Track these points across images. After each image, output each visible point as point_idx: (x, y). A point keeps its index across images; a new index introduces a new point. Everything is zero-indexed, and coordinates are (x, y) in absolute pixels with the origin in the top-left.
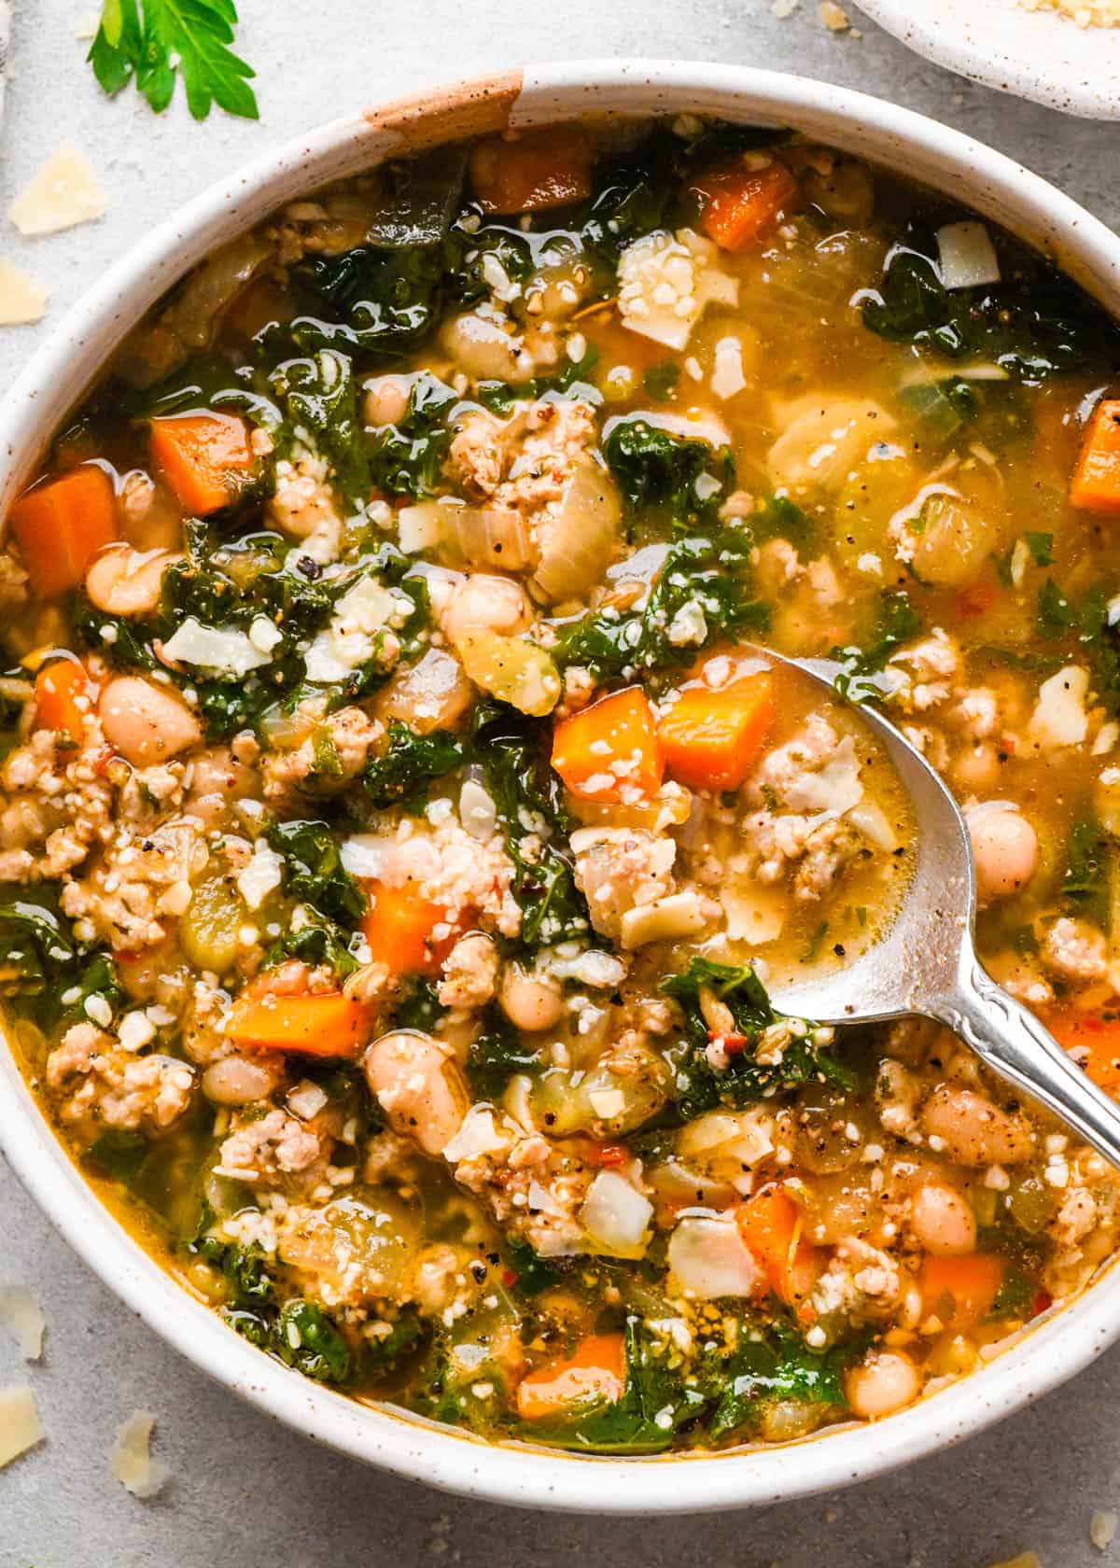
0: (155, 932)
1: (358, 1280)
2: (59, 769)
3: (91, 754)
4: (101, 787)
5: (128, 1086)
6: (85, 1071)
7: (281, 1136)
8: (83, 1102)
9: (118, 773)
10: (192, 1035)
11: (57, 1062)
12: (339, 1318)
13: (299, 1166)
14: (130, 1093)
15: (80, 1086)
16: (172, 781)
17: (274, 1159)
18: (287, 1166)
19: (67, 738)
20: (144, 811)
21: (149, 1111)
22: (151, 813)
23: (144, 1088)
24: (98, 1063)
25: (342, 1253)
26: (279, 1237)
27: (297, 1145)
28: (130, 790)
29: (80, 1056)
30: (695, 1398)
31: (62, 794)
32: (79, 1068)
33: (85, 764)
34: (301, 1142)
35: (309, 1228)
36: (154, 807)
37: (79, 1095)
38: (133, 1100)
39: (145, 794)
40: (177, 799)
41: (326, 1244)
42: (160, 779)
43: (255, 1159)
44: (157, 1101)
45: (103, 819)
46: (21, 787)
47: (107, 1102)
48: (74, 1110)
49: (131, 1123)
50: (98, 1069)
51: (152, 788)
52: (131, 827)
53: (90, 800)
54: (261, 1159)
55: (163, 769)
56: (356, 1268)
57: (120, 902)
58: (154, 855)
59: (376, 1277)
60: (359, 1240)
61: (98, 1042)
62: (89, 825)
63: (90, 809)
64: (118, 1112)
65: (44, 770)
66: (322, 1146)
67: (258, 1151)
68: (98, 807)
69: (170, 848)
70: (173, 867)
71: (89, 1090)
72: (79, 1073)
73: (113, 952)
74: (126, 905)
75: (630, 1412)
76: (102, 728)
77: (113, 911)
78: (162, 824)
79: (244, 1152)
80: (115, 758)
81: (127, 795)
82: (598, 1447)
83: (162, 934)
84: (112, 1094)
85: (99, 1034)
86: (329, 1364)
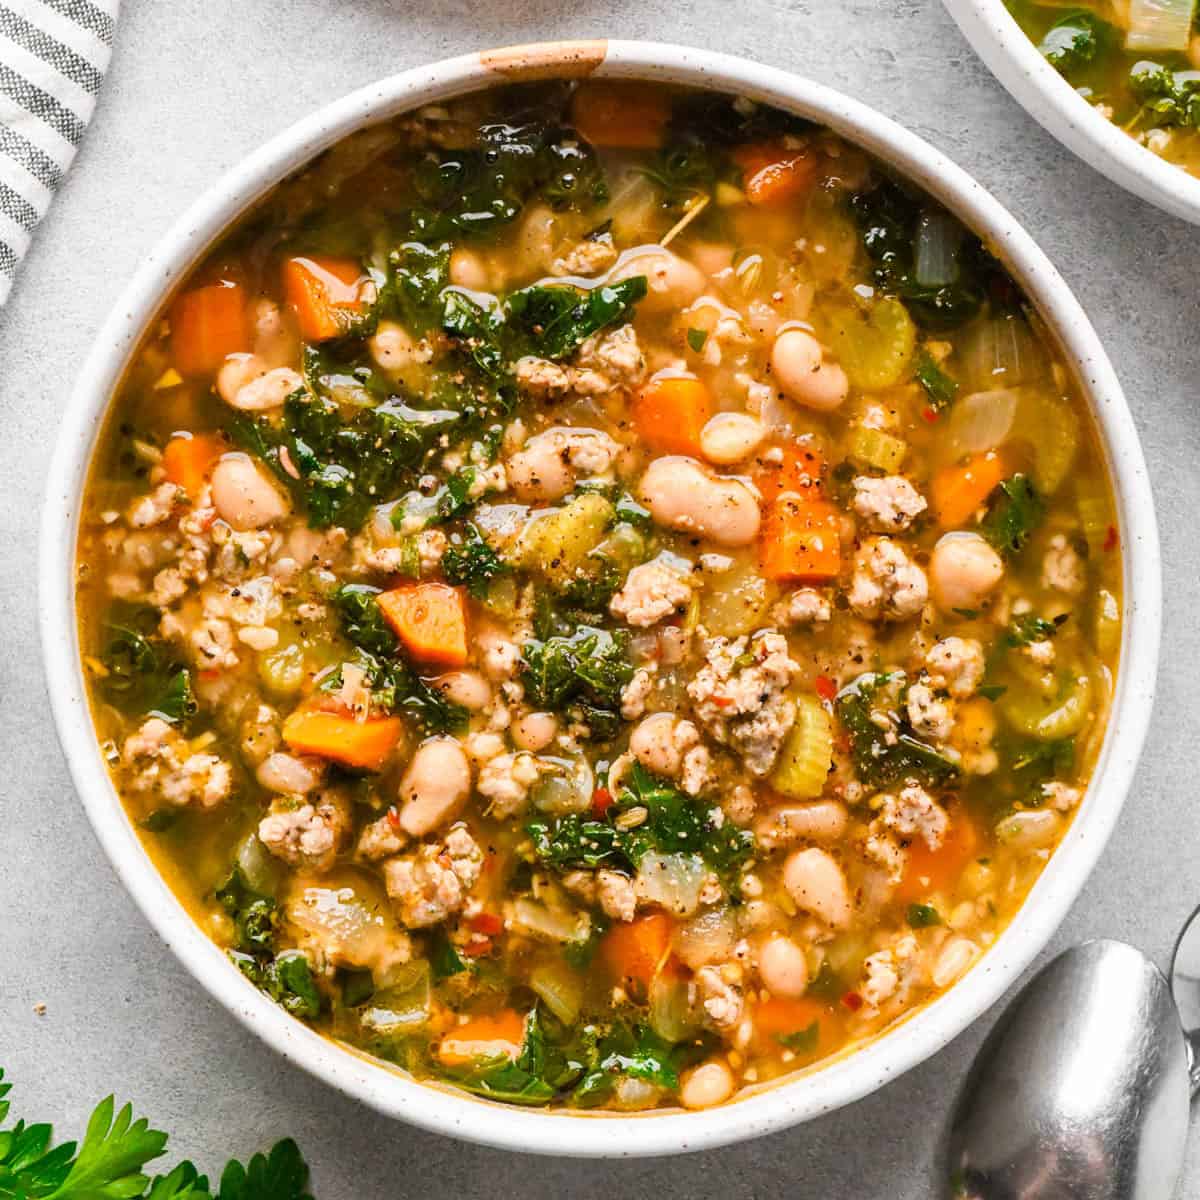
0: (231, 659)
3: (201, 513)
4: (204, 540)
5: (184, 772)
6: (154, 755)
7: (310, 826)
8: (148, 778)
9: (220, 536)
10: (251, 739)
11: (133, 745)
12: (320, 970)
13: (316, 851)
14: (185, 777)
15: (148, 766)
16: (260, 546)
17: (297, 841)
18: (306, 849)
19: (184, 496)
20: (237, 566)
21: (198, 793)
22: (241, 568)
23: (196, 776)
24: (165, 751)
27: (318, 836)
28: (229, 548)
29: (152, 744)
30: (574, 1065)
32: (150, 752)
33: (194, 521)
34: (322, 834)
36: (245, 564)
37: (146, 773)
38: (186, 784)
39: (240, 556)
40: (263, 560)
42: (252, 543)
43: (284, 838)
44: (206, 787)
45: (201, 565)
46: (142, 525)
47: (167, 782)
48: (141, 784)
49: (183, 800)
50: (165, 756)
51: (245, 550)
52: (224, 576)
53: (193, 549)
54: (288, 839)
55: (259, 535)
57: (207, 634)
58: (240, 600)
61: (167, 735)
62: (190, 567)
63: (192, 556)
64: (176, 791)
66: (335, 839)
67: (288, 833)
68: (199, 555)
69: (252, 597)
70: (253, 612)
71: (154, 770)
72: (149, 756)
73: (193, 670)
74: (212, 635)
75: (524, 1070)
76: (211, 494)
77: (199, 638)
78: (249, 579)
79: (276, 833)
80: (219, 521)
81: (224, 552)
82: (496, 1094)
83: (236, 661)
84: (172, 776)
85: (169, 729)
86: (306, 1004)
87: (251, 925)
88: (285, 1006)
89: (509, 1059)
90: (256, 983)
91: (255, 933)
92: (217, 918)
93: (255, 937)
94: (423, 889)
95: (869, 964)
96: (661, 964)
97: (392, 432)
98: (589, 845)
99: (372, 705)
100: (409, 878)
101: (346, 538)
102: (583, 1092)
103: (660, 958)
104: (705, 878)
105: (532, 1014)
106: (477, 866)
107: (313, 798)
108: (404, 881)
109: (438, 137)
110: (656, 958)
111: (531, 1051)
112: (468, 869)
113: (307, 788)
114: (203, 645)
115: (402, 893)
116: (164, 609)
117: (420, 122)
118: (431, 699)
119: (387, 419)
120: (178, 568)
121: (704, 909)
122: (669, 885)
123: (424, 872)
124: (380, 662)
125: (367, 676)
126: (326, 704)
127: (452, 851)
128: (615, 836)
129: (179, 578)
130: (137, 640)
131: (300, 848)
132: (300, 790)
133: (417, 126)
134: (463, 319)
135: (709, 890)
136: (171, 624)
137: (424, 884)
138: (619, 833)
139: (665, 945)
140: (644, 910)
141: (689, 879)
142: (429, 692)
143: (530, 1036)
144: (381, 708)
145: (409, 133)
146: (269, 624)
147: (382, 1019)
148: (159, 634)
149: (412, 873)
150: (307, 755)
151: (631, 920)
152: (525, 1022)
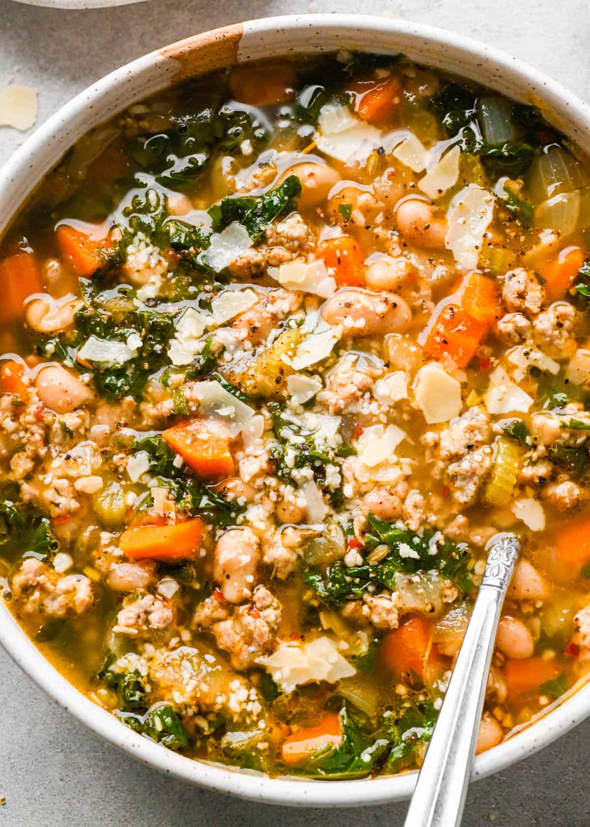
0: (74, 504)
1: (194, 690)
2: (15, 417)
3: (32, 409)
4: (39, 426)
5: (58, 592)
6: (34, 584)
7: (152, 608)
8: (34, 602)
9: (48, 418)
10: (99, 558)
11: (18, 580)
12: (184, 713)
13: (162, 626)
14: (59, 595)
15: (32, 594)
16: (79, 421)
17: (147, 622)
18: (155, 625)
19: (19, 399)
20: (64, 438)
21: (71, 605)
22: (68, 438)
23: (67, 592)
24: (41, 579)
25: (186, 675)
26: (150, 668)
27: (161, 614)
28: (56, 426)
29: (31, 576)
31: (16, 431)
32: (31, 582)
33: (30, 414)
34: (163, 612)
35: (168, 660)
36: (70, 436)
37: (32, 598)
38: (61, 600)
39: (65, 429)
40: (82, 431)
41: (177, 669)
42: (72, 420)
43: (137, 622)
44: (75, 598)
45: (40, 444)
47: (47, 602)
48: (29, 607)
49: (61, 613)
50: (41, 582)
51: (68, 425)
52: (57, 448)
53: (33, 434)
54: (140, 621)
55: (74, 414)
56: (193, 683)
57: (53, 490)
58: (72, 461)
59: (204, 688)
60: (196, 668)
61: (41, 568)
62: (32, 448)
63: (33, 439)
64: (54, 607)
65: (6, 417)
66: (174, 615)
67: (139, 617)
68: (37, 437)
69: (80, 457)
70: (82, 467)
71: (37, 595)
72: (31, 586)
73: (49, 517)
74: (57, 491)
75: (346, 753)
76: (38, 394)
77: (49, 495)
78: (75, 445)
79: (130, 618)
80: (46, 409)
81: (54, 430)
82: (331, 775)
83: (78, 505)
84: (50, 597)
85: (41, 564)
86: (179, 740)
87: (127, 691)
88: (164, 744)
89: (333, 748)
90: (140, 732)
91: (132, 695)
92: (103, 692)
93: (132, 699)
94: (243, 637)
95: (577, 619)
96: (427, 654)
97: (151, 322)
98: (353, 581)
99: (178, 512)
100: (231, 632)
101: (136, 404)
102: (393, 760)
103: (425, 651)
104: (442, 585)
105: (343, 712)
106: (278, 612)
107: (152, 589)
108: (229, 635)
109: (145, 124)
110: (421, 650)
111: (349, 738)
112: (272, 615)
113: (146, 582)
114: (53, 500)
115: (229, 644)
116: (21, 482)
117: (130, 117)
118: (218, 500)
119: (146, 314)
120: (25, 451)
121: (448, 607)
122: (417, 594)
123: (241, 624)
124: (178, 483)
125: (170, 492)
126: (145, 520)
127: (258, 605)
128: (370, 570)
129: (27, 457)
130: (6, 506)
131: (150, 626)
132: (141, 585)
133: (129, 120)
134: (183, 236)
135: (448, 592)
136: (28, 490)
137: (243, 634)
138: (373, 567)
139: (427, 640)
140: (405, 617)
141: (431, 586)
142: (216, 496)
143: (345, 726)
144: (185, 512)
145: (125, 127)
146: (95, 473)
147: (235, 739)
148: (21, 500)
149: (233, 628)
150: (140, 559)
151: (397, 627)
152: (340, 719)
